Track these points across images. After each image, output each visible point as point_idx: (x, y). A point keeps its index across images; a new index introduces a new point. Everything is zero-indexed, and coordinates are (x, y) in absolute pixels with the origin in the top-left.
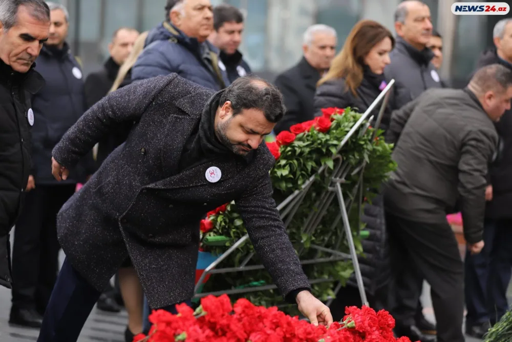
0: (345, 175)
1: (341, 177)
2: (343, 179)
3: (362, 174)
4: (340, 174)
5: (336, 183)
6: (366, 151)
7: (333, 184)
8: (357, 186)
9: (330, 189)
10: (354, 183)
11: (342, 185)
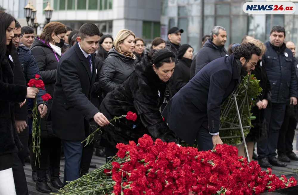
0: (238, 93)
1: (236, 94)
2: (237, 95)
3: (246, 93)
4: (235, 93)
5: (234, 96)
6: (245, 83)
7: (233, 97)
8: (245, 98)
9: (232, 99)
10: (243, 97)
11: (237, 97)
